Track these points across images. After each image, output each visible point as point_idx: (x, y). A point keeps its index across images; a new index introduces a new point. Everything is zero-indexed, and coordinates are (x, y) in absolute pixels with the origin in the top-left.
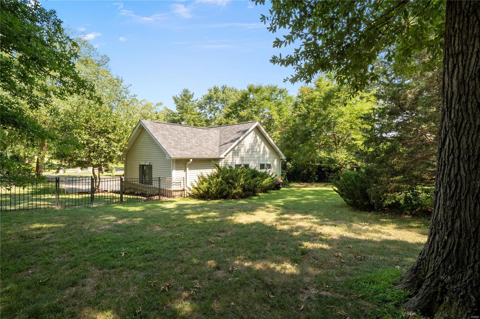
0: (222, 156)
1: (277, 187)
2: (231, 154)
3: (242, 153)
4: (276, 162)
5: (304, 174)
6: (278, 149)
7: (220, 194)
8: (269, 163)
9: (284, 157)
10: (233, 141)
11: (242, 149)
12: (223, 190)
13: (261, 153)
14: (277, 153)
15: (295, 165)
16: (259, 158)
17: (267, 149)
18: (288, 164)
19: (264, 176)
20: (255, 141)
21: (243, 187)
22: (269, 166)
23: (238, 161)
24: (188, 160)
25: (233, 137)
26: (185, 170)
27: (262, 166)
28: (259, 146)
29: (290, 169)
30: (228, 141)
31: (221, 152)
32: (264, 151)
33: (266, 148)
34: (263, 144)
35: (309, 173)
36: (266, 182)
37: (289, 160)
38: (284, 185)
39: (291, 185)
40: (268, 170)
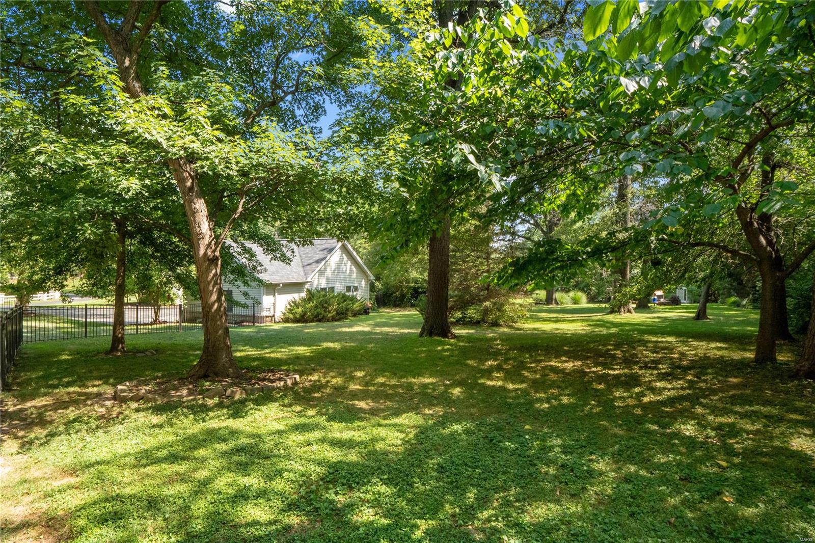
0: (309, 280)
1: (366, 311)
2: (317, 275)
3: (329, 273)
4: (363, 283)
5: (397, 297)
6: (366, 268)
7: (316, 317)
8: (356, 284)
9: (372, 278)
10: (318, 262)
11: (328, 269)
12: (318, 314)
13: (348, 272)
14: (364, 273)
15: (386, 285)
16: (345, 279)
17: (354, 269)
18: (377, 284)
19: (353, 299)
20: (341, 259)
21: (337, 310)
22: (356, 289)
23: (323, 284)
24: (278, 285)
25: (317, 257)
26: (274, 295)
27: (348, 289)
28: (345, 265)
29: (380, 290)
30: (311, 261)
31: (306, 274)
32: (351, 271)
33: (353, 267)
34: (349, 263)
35: (403, 296)
36: (356, 306)
37: (378, 278)
38: (373, 310)
39: (381, 310)
40: (355, 293)
